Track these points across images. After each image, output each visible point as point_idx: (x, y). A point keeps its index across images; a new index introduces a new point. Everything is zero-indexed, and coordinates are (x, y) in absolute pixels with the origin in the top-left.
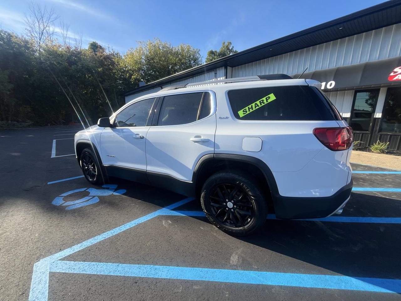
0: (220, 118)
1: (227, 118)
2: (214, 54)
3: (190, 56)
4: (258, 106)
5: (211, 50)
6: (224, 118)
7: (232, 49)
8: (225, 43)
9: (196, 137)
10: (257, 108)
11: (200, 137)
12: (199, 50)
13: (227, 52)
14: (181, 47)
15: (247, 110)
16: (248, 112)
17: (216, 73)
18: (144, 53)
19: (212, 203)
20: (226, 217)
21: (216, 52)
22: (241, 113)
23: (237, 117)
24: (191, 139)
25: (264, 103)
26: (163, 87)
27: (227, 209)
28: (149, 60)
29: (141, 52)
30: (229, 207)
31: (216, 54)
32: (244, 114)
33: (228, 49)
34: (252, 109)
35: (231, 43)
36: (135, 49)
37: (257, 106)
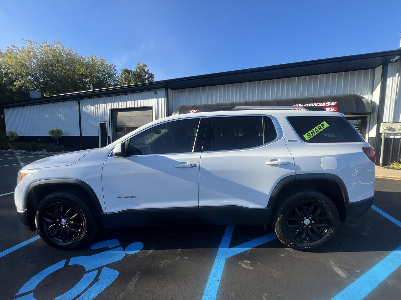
0: (289, 141)
1: (296, 141)
2: (129, 73)
3: (104, 71)
4: (319, 131)
5: (125, 68)
6: (292, 141)
7: (147, 71)
8: (140, 64)
9: (272, 160)
10: (318, 132)
11: (276, 160)
12: (115, 66)
13: (143, 74)
14: (92, 59)
15: (311, 134)
16: (312, 136)
17: (156, 93)
18: (36, 57)
19: (289, 225)
20: (304, 235)
21: (131, 71)
22: (306, 136)
23: (304, 140)
24: (268, 163)
25: (322, 129)
26: (80, 100)
27: (305, 226)
28: (45, 65)
29: (32, 53)
30: (306, 224)
31: (131, 73)
32: (309, 137)
33: (144, 71)
34: (315, 134)
35: (146, 65)
36: (21, 49)
37: (317, 131)
